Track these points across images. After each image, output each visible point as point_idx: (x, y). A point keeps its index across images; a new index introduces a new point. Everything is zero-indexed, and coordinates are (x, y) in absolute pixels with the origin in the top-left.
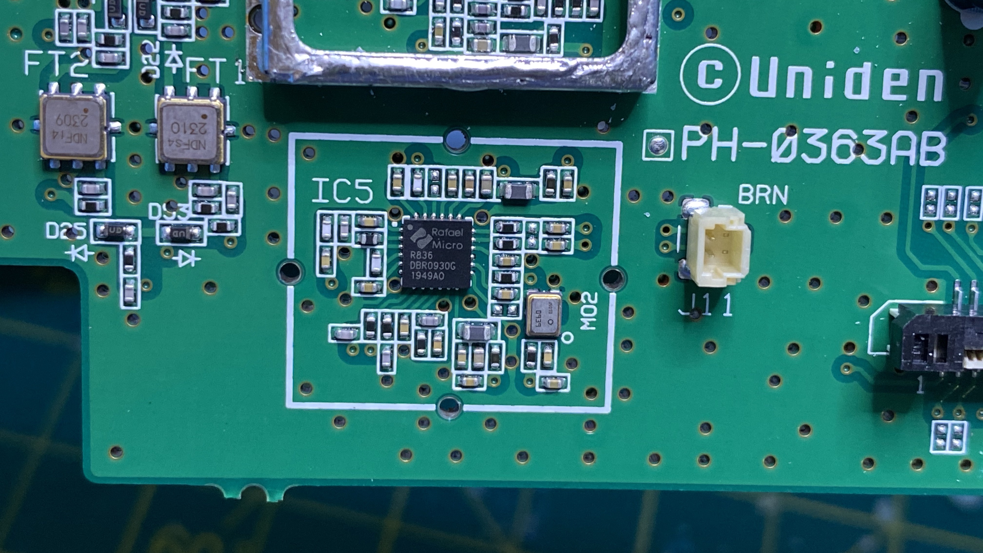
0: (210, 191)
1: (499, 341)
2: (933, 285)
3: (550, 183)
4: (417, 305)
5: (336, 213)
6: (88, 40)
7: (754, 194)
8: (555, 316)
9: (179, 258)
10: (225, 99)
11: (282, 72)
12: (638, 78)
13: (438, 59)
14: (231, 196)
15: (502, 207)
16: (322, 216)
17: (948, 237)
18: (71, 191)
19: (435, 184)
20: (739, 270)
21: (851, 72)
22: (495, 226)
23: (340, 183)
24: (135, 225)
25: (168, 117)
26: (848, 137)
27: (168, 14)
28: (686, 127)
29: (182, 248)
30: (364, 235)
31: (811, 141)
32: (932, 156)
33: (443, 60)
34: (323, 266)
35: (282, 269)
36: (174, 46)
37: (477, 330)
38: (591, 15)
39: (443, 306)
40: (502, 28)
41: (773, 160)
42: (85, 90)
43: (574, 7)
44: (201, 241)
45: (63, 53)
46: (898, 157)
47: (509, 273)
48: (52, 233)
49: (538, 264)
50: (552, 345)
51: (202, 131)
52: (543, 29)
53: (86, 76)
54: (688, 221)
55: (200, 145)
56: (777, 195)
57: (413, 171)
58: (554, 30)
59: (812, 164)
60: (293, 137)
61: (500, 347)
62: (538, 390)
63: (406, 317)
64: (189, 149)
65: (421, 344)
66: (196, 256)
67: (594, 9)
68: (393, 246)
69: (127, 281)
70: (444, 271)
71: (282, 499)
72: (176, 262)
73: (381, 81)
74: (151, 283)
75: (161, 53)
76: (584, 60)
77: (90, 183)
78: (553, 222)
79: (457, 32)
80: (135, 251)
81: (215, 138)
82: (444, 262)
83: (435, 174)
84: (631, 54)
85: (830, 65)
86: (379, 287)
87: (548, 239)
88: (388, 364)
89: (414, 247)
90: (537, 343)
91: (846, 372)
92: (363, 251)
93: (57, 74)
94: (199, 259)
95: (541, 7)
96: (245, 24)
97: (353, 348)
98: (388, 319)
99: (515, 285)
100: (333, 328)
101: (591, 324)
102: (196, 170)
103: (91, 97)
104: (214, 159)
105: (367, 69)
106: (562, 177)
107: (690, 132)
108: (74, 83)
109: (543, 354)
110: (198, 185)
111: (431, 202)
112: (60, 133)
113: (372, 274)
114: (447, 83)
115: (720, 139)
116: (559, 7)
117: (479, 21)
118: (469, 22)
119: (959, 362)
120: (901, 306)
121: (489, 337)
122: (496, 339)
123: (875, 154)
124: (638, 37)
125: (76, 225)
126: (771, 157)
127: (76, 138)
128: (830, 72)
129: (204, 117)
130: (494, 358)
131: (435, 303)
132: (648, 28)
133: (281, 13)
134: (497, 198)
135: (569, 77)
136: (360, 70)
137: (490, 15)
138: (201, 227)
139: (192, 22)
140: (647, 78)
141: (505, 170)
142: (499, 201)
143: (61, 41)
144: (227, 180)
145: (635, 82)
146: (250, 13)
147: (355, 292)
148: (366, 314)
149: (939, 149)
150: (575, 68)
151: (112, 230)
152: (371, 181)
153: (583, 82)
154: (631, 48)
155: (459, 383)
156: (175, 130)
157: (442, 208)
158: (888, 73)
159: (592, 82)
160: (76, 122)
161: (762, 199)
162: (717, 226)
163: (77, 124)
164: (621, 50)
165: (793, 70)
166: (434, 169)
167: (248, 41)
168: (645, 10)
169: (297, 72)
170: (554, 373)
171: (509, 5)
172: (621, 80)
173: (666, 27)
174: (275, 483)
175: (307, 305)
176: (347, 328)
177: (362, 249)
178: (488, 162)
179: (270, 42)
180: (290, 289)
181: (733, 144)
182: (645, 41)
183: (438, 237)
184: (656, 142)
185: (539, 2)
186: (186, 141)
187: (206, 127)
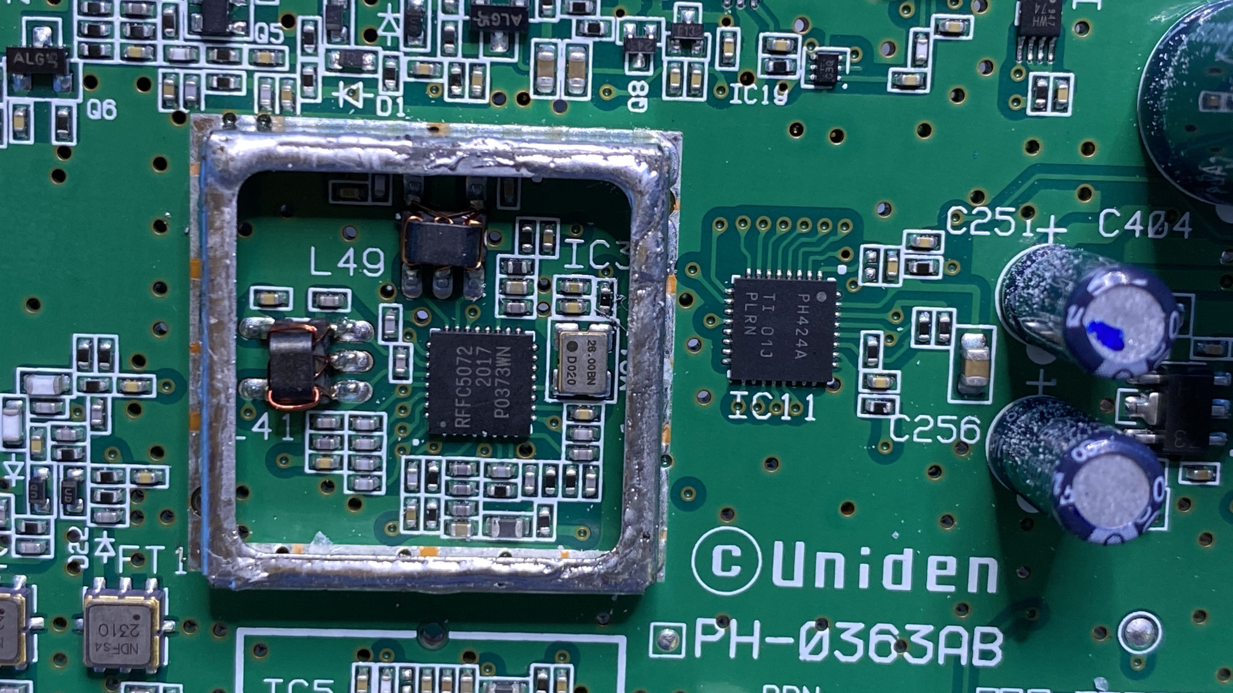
3: (541, 684)
6: (7, 527)
10: (162, 593)
11: (222, 578)
12: (635, 581)
19: (408, 684)
21: (889, 560)
23: (296, 684)
25: (95, 619)
26: (888, 632)
27: (99, 497)
28: (699, 619)
31: (845, 636)
32: (987, 655)
36: (105, 533)
38: (588, 495)
40: (484, 509)
41: (801, 658)
42: (3, 582)
43: (568, 486)
46: (947, 657)
51: (134, 633)
52: (532, 511)
53: (5, 566)
57: (381, 670)
58: (545, 512)
59: (846, 663)
60: (241, 633)
64: (118, 653)
67: (590, 490)
73: (337, 585)
75: (91, 539)
77: (9, 685)
81: (149, 640)
83: (407, 673)
84: (626, 555)
85: (865, 551)
95: (530, 487)
96: (188, 507)
102: (129, 673)
103: (8, 594)
105: (320, 573)
106: (556, 676)
107: (704, 626)
110: (131, 687)
114: (413, 587)
115: (739, 634)
116: (550, 486)
117: (458, 501)
118: (446, 502)
123: (920, 652)
124: (633, 536)
126: (799, 655)
128: (865, 559)
129: (137, 617)
132: (645, 526)
133: (223, 513)
135: (555, 579)
136: (311, 575)
137: (471, 496)
139: (127, 506)
141: (490, 668)
144: (165, 682)
145: (630, 585)
146: (193, 495)
149: (995, 647)
150: (561, 570)
153: (571, 585)
154: (626, 549)
156: (103, 633)
158: (933, 561)
159: (582, 585)
164: (615, 550)
165: (822, 557)
166: (407, 668)
167: (190, 526)
168: (641, 506)
169: (238, 578)
171: (493, 484)
172: (616, 582)
173: (675, 506)
178: (469, 657)
181: (755, 640)
182: (641, 540)
184: (665, 637)
185: (526, 481)
186: (115, 645)
187: (137, 629)
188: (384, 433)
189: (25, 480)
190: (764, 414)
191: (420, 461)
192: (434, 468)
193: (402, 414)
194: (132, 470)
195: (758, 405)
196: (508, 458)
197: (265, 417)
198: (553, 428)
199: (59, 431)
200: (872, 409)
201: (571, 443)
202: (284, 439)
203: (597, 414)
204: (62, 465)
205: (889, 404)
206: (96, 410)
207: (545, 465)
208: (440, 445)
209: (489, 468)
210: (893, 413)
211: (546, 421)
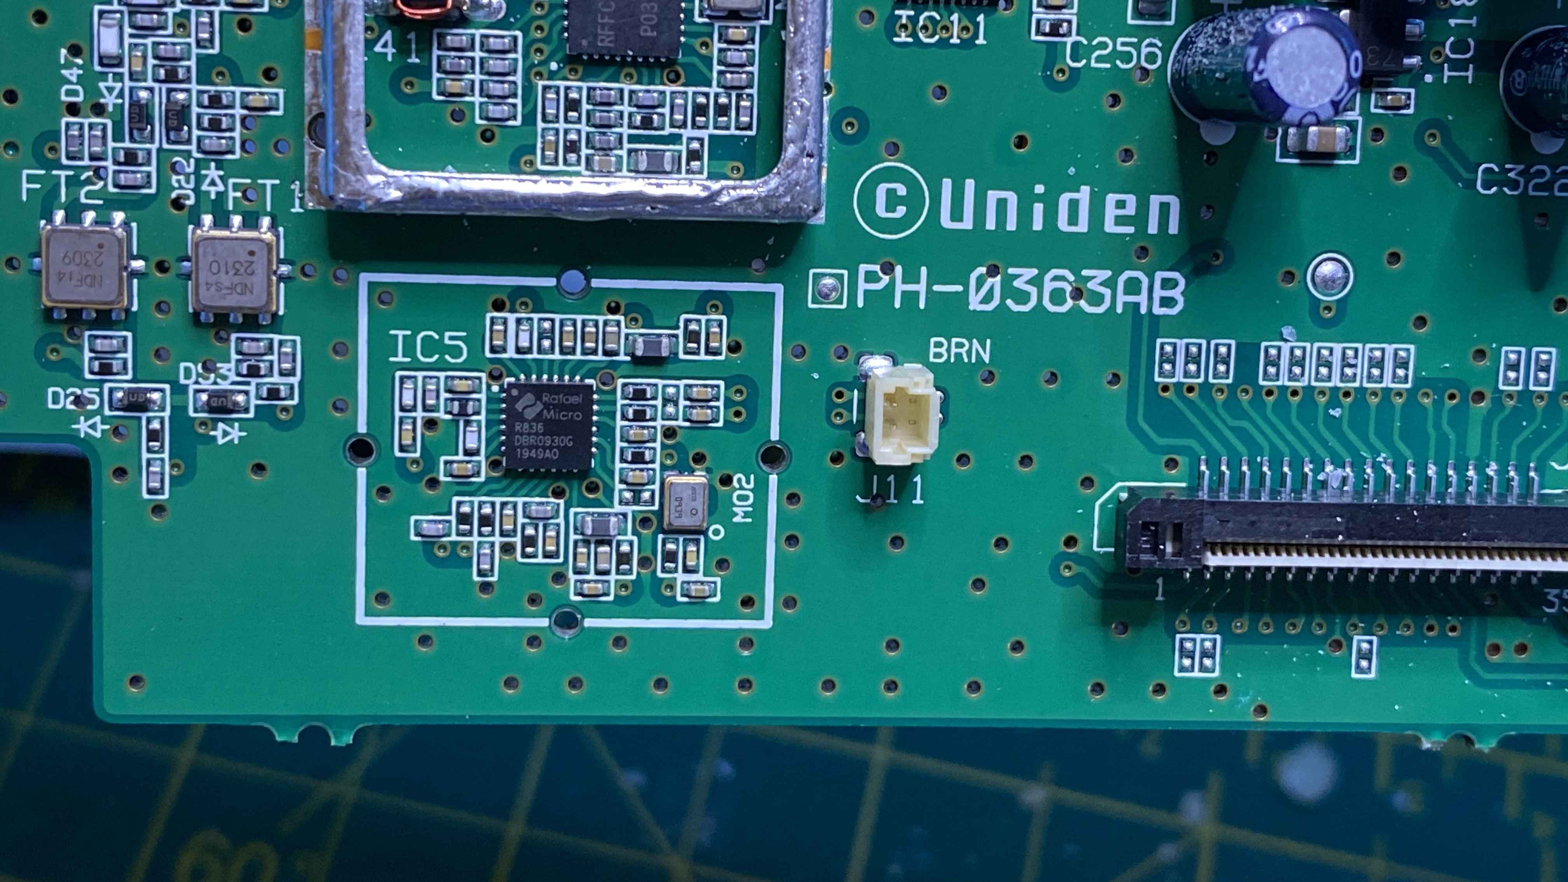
0: (259, 347)
1: (630, 537)
2: (1172, 463)
3: (692, 336)
4: (524, 491)
5: (420, 375)
6: (104, 157)
7: (948, 350)
8: (701, 504)
9: (218, 433)
10: (278, 231)
11: (350, 197)
12: (797, 205)
13: (548, 182)
14: (286, 354)
15: (632, 366)
16: (402, 379)
17: (1189, 403)
18: (80, 348)
19: (547, 338)
20: (926, 444)
21: (1065, 199)
22: (623, 391)
23: (426, 336)
24: (162, 390)
25: (205, 253)
26: (1062, 278)
27: (206, 124)
28: (861, 265)
29: (223, 420)
30: (456, 403)
31: (1018, 283)
32: (1167, 302)
33: (553, 182)
34: (404, 442)
35: (352, 446)
36: (213, 164)
37: (601, 522)
38: (741, 126)
39: (558, 494)
40: (629, 142)
41: (971, 308)
42: (99, 220)
43: (720, 116)
44: (246, 410)
45: (71, 173)
46: (1125, 304)
47: (641, 450)
48: (56, 402)
49: (679, 438)
50: (697, 542)
51: (249, 271)
52: (681, 144)
53: (101, 202)
54: (866, 384)
55: (246, 289)
56: (977, 351)
57: (519, 321)
58: (695, 145)
59: (1019, 312)
60: (365, 278)
61: (631, 544)
62: (680, 599)
63: (510, 506)
64: (231, 294)
65: (529, 541)
66: (240, 430)
67: (745, 119)
68: (493, 417)
69: (152, 462)
70: (558, 447)
71: (351, 742)
72: (214, 438)
73: (477, 208)
74: (183, 466)
75: (197, 172)
76: (731, 183)
77: (105, 337)
78: (696, 385)
79: (572, 147)
80: (162, 423)
81: (265, 280)
82: (559, 435)
83: (547, 325)
84: (788, 175)
85: (1039, 189)
86: (476, 469)
87: (691, 407)
88: (487, 567)
89: (520, 417)
90: (677, 540)
91: (1067, 573)
92: (454, 424)
93: (63, 199)
94: (244, 434)
95: (679, 117)
96: (303, 137)
97: (443, 547)
98: (487, 510)
99: (650, 466)
100: (416, 521)
101: (746, 515)
102: (241, 320)
103: (107, 229)
104: (264, 306)
105: (458, 193)
106: (707, 328)
107: (867, 273)
108: (84, 211)
109: (685, 553)
110: (243, 339)
111: (542, 360)
112: (67, 275)
113: (467, 453)
114: (559, 210)
115: (905, 281)
116: (701, 116)
117: (600, 133)
118: (588, 134)
119: (1198, 556)
120: (1131, 490)
121: (616, 532)
122: (626, 534)
123: (1097, 299)
124: (796, 154)
125: (86, 392)
126: (969, 304)
127: (89, 280)
128: (1039, 198)
129: (252, 253)
130: (624, 559)
131: (547, 489)
132: (809, 144)
133: (350, 125)
134: (626, 354)
135: (712, 204)
136: (449, 196)
137: (614, 126)
138: (246, 393)
139: (236, 134)
140: (808, 206)
141: (636, 320)
142: (628, 358)
143: (69, 158)
144: (280, 333)
145: (793, 210)
146: (311, 123)
147: (445, 476)
148: (459, 504)
149: (1176, 293)
150: (719, 193)
151: (133, 397)
152: (464, 334)
153: (729, 211)
154: (788, 169)
155: (579, 591)
156: (215, 270)
157: (556, 367)
158: (1111, 198)
159: (740, 210)
160: (88, 261)
161: (958, 356)
162: (897, 388)
163: (89, 263)
164: (775, 170)
165: (993, 196)
166: (545, 319)
167: (307, 158)
168: (804, 121)
169: (370, 198)
170: (699, 577)
171: (638, 113)
172: (777, 207)
173: (836, 142)
174: (342, 722)
175: (383, 491)
176: (435, 521)
177: (452, 420)
178: (614, 310)
179: (336, 160)
180: (362, 472)
181: (921, 287)
182: (805, 160)
183: (550, 404)
184: (825, 285)
185: (675, 109)
186: (227, 284)
187: (254, 266)
188: (519, 56)
189: (122, 105)
190: (932, 36)
191: (558, 87)
192: (574, 95)
193: (538, 35)
194: (243, 93)
195: (925, 27)
196: (654, 84)
197: (388, 36)
198: (703, 51)
199: (162, 47)
200: (1047, 30)
201: (723, 68)
202: (409, 61)
203: (751, 35)
204: (164, 87)
205: (1065, 25)
206: (203, 23)
207: (694, 93)
208: (580, 69)
209: (634, 97)
210: (1069, 34)
211: (696, 43)
